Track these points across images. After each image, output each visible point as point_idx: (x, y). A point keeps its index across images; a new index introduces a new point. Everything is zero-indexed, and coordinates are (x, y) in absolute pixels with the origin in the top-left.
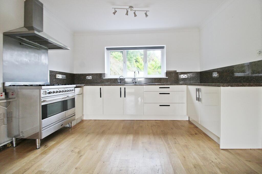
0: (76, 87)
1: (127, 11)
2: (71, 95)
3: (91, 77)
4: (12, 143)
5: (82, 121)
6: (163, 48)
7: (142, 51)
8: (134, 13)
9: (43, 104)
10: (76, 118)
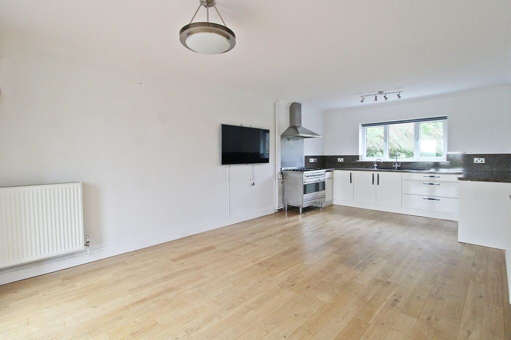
0: (327, 171)
1: (376, 97)
2: (322, 179)
3: (343, 159)
4: (285, 208)
5: (332, 205)
6: (445, 118)
7: (412, 124)
8: (385, 97)
9: (304, 184)
10: (326, 201)
